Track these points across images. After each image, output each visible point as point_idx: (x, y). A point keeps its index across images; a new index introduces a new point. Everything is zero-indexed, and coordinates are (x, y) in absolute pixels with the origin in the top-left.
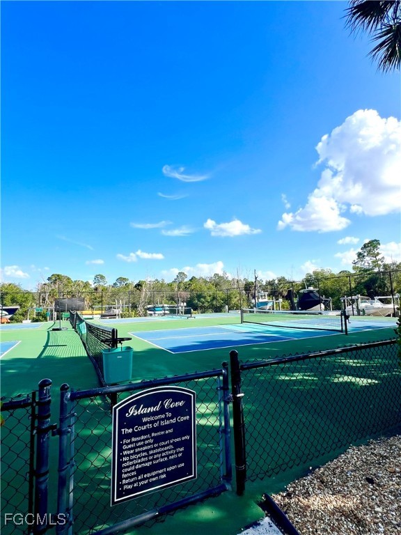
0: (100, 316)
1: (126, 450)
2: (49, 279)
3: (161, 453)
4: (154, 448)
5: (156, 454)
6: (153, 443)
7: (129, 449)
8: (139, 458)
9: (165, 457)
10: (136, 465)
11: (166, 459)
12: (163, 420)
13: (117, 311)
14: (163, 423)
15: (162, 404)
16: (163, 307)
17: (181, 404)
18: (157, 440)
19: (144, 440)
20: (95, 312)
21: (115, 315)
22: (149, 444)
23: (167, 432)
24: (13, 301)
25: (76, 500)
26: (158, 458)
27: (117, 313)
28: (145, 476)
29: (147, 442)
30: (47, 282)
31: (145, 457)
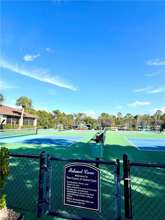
0: (118, 129)
1: (68, 185)
2: (101, 115)
3: (83, 192)
4: (79, 189)
5: (81, 192)
6: (79, 187)
7: (69, 186)
8: (73, 191)
9: (85, 195)
10: (72, 193)
11: (85, 196)
12: (84, 178)
13: (125, 128)
14: (84, 180)
15: (83, 171)
16: (147, 127)
17: (92, 173)
18: (81, 186)
19: (75, 184)
20: (116, 128)
21: (124, 129)
22: (77, 187)
23: (85, 184)
24: (90, 122)
25: (51, 197)
26: (81, 194)
27: (125, 129)
28: (76, 200)
29: (77, 185)
30: (101, 116)
31: (76, 191)
